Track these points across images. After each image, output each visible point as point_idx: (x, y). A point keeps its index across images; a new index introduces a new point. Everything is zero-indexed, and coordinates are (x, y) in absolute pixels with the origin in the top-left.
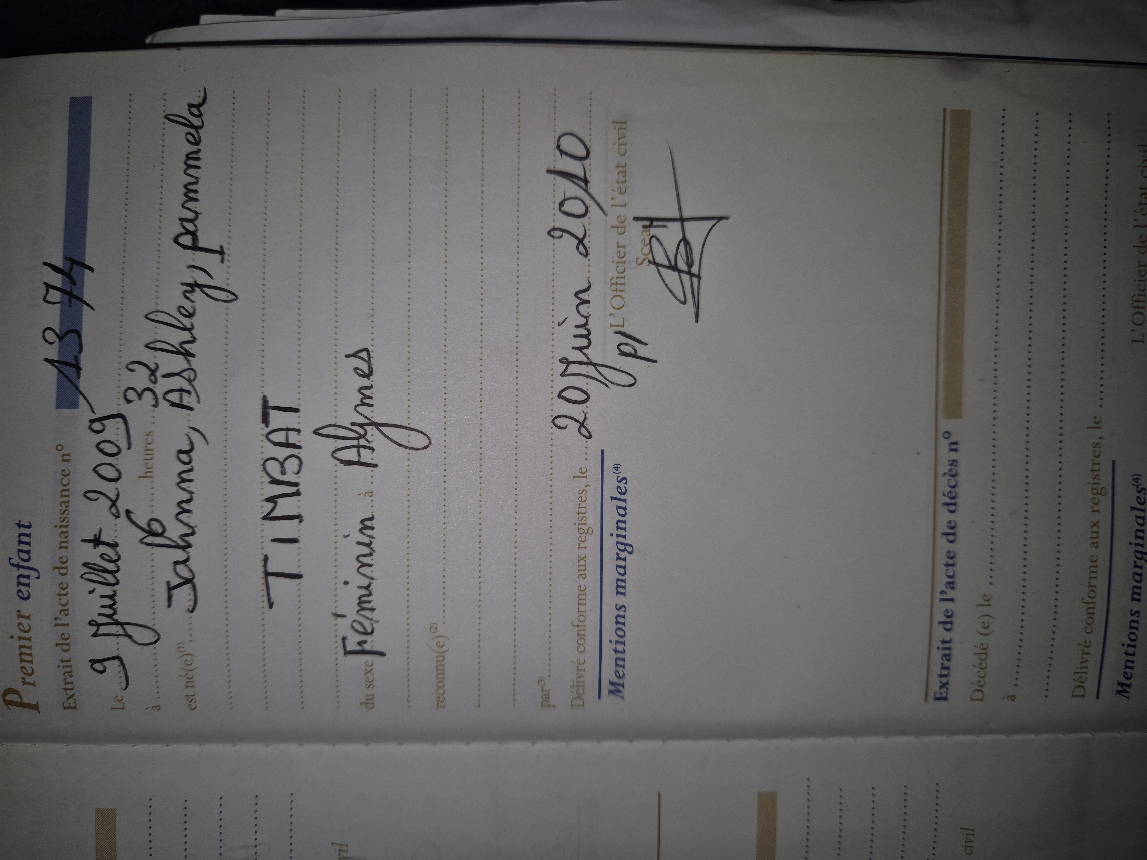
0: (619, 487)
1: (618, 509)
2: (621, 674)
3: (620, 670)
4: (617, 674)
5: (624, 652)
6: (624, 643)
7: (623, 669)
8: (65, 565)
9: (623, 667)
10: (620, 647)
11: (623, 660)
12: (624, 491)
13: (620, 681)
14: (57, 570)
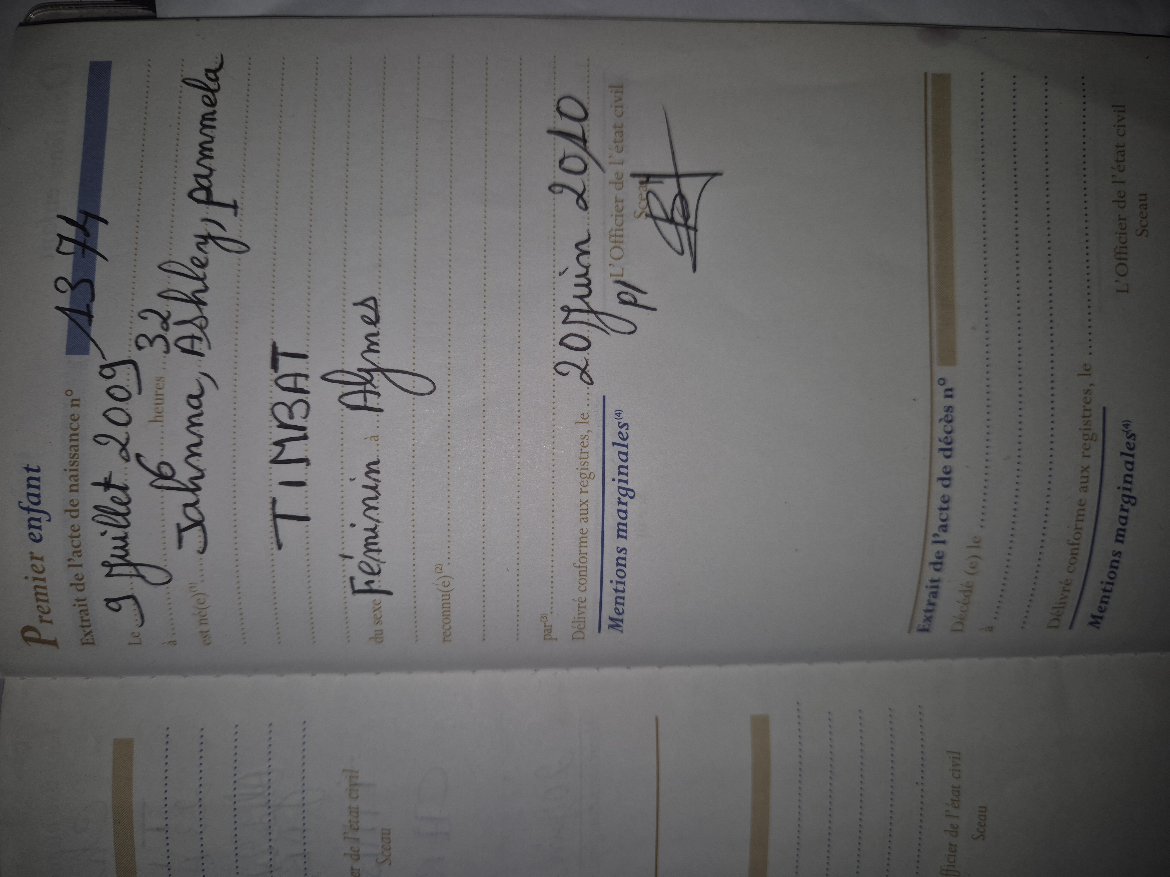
0: (620, 433)
1: (620, 455)
2: (621, 611)
3: (620, 607)
4: (617, 611)
5: (624, 591)
6: (624, 583)
7: (622, 606)
8: (76, 508)
9: (623, 604)
10: (620, 587)
11: (623, 598)
12: (625, 436)
13: (620, 617)
14: (68, 513)
